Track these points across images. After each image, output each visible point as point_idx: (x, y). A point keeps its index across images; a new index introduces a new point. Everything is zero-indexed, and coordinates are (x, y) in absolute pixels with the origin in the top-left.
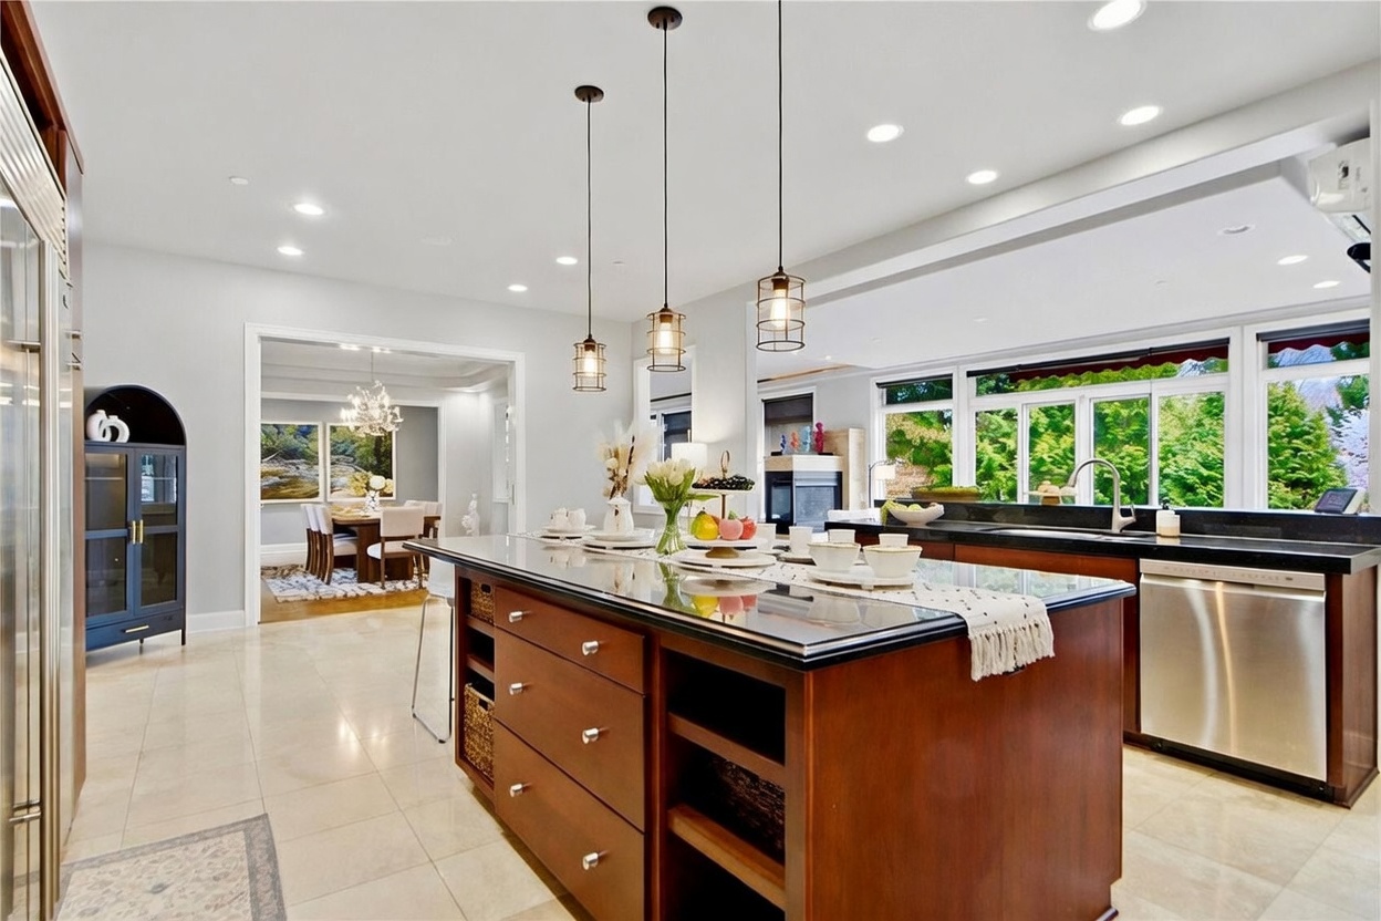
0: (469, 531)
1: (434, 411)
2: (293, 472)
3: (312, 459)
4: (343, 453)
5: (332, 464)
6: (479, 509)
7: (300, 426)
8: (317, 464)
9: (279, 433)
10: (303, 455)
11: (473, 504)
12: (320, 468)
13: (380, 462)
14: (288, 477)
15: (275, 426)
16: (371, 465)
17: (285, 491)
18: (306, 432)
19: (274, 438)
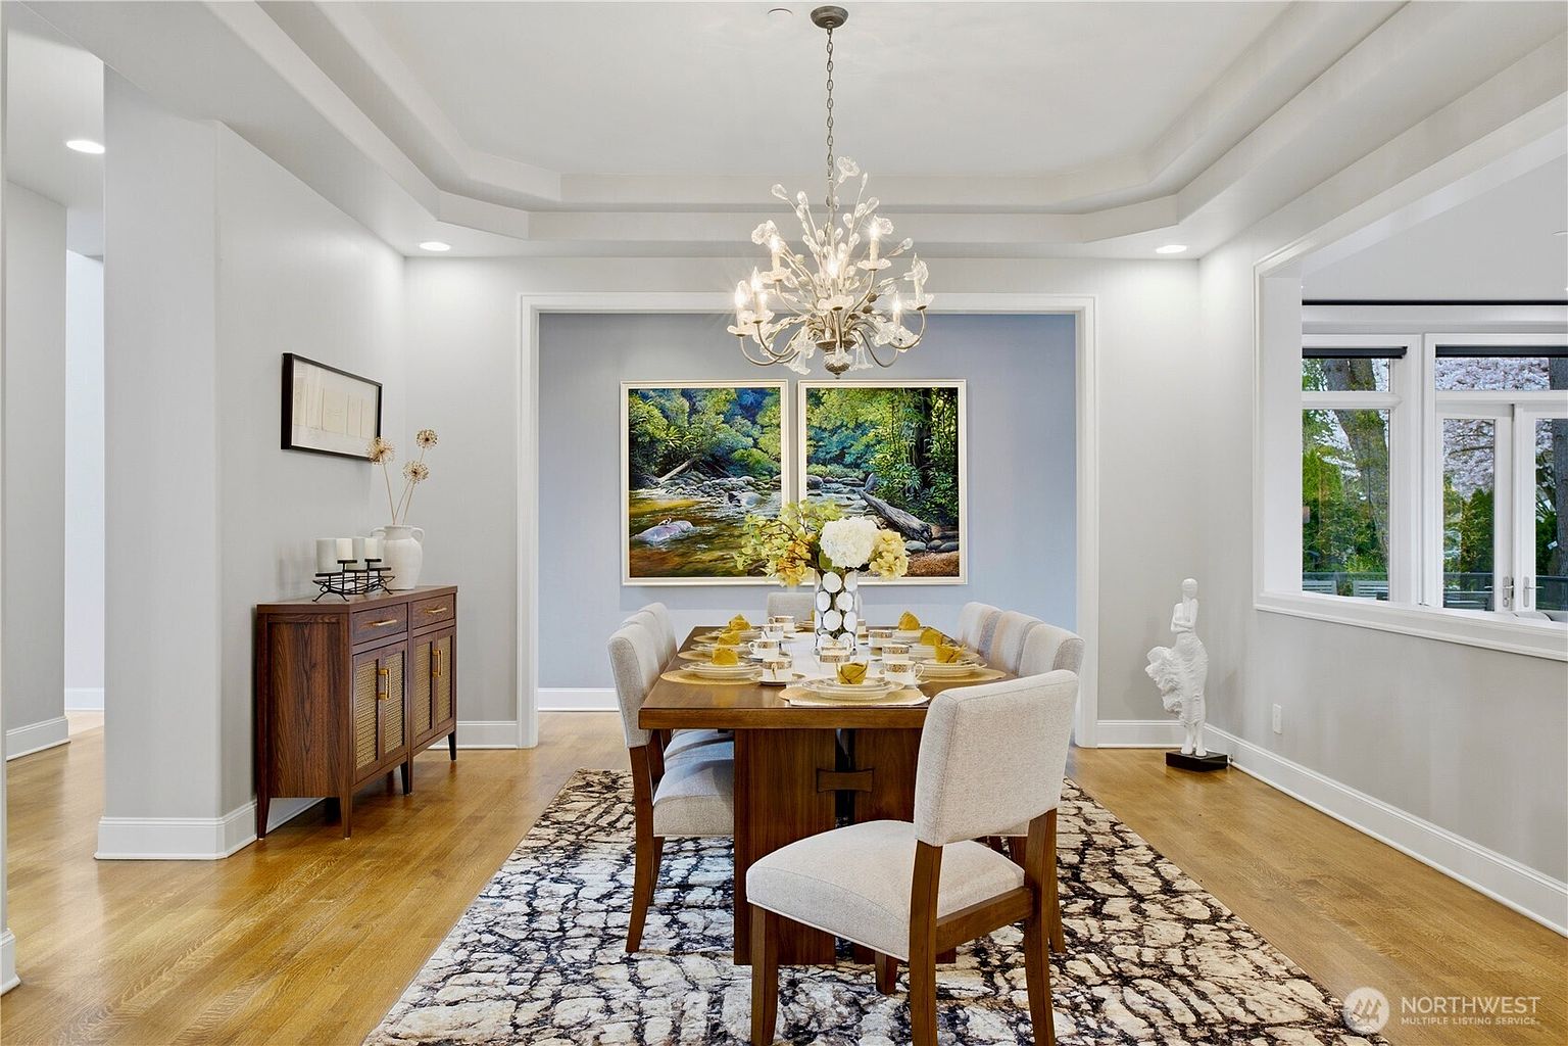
0: (1168, 702)
1: (1065, 324)
2: (726, 509)
3: (765, 476)
4: (839, 459)
5: (812, 485)
6: (1201, 627)
7: (741, 392)
8: (777, 487)
9: (693, 411)
10: (745, 467)
11: (1184, 613)
12: (784, 496)
13: (926, 482)
14: (713, 520)
15: (685, 393)
16: (905, 491)
17: (706, 557)
18: (752, 405)
19: (683, 421)
